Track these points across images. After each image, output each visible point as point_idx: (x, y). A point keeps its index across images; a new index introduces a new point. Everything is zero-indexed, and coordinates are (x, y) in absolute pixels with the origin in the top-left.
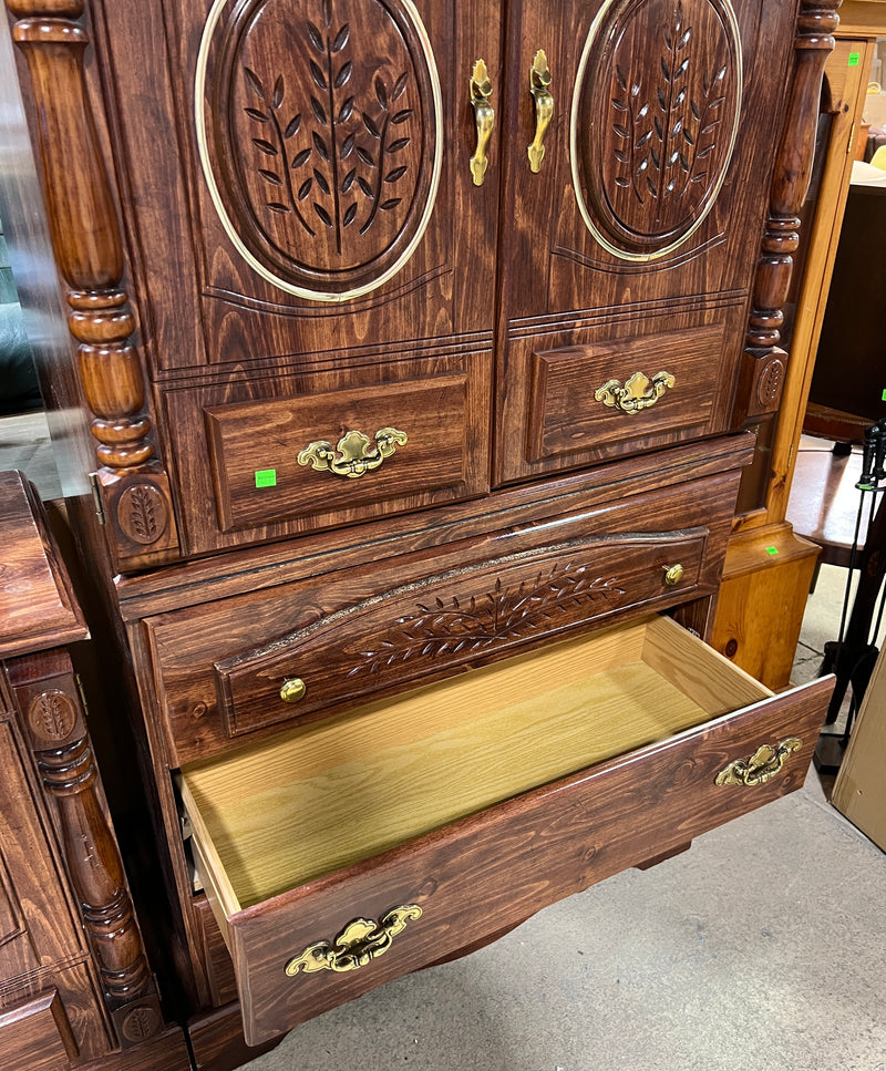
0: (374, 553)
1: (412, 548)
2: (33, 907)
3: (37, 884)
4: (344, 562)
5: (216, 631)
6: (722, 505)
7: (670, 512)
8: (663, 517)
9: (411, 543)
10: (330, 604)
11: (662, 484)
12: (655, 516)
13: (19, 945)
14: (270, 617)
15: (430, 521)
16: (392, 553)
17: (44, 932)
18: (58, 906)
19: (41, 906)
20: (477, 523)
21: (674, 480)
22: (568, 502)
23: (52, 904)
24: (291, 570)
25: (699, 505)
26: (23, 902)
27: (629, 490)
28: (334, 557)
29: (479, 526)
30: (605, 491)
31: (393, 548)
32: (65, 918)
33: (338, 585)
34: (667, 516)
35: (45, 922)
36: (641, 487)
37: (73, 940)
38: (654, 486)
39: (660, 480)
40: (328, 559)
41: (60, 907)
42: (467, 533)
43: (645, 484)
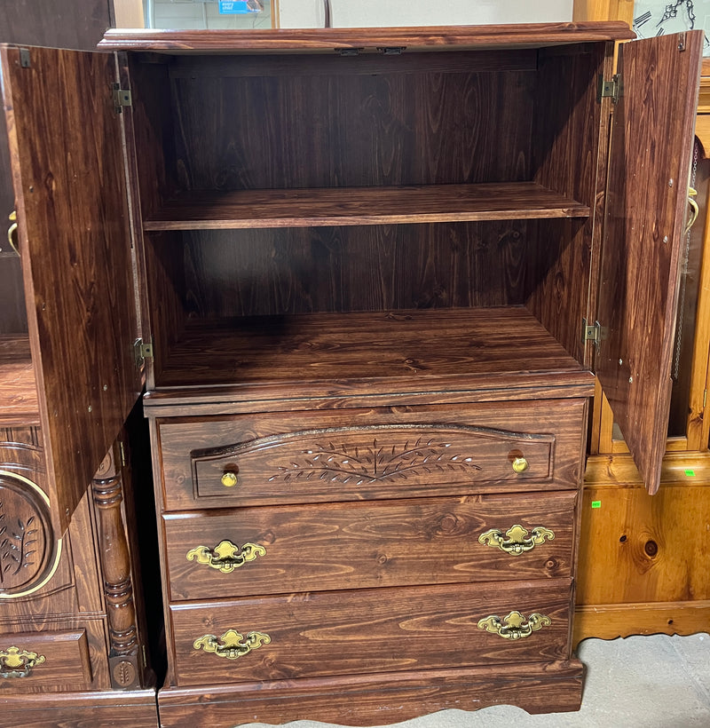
0: (292, 406)
1: (318, 407)
2: (80, 572)
3: (84, 558)
4: (272, 408)
5: (193, 434)
6: (568, 423)
7: (520, 419)
8: (514, 422)
9: (317, 404)
10: (262, 432)
11: (511, 398)
12: (508, 420)
13: (70, 593)
14: (225, 432)
15: (330, 392)
16: (303, 408)
17: (84, 591)
18: (93, 577)
19: (85, 574)
20: (363, 399)
21: (522, 397)
22: (433, 397)
23: (90, 574)
24: (239, 407)
25: (546, 419)
26: (76, 566)
27: (483, 398)
28: (267, 404)
29: (364, 402)
30: (463, 395)
31: (304, 405)
32: (96, 586)
33: (267, 421)
34: (517, 422)
35: (85, 583)
36: (492, 397)
37: (98, 602)
38: (504, 398)
39: (510, 395)
40: (262, 404)
41: (94, 577)
42: (356, 404)
43: (496, 396)
